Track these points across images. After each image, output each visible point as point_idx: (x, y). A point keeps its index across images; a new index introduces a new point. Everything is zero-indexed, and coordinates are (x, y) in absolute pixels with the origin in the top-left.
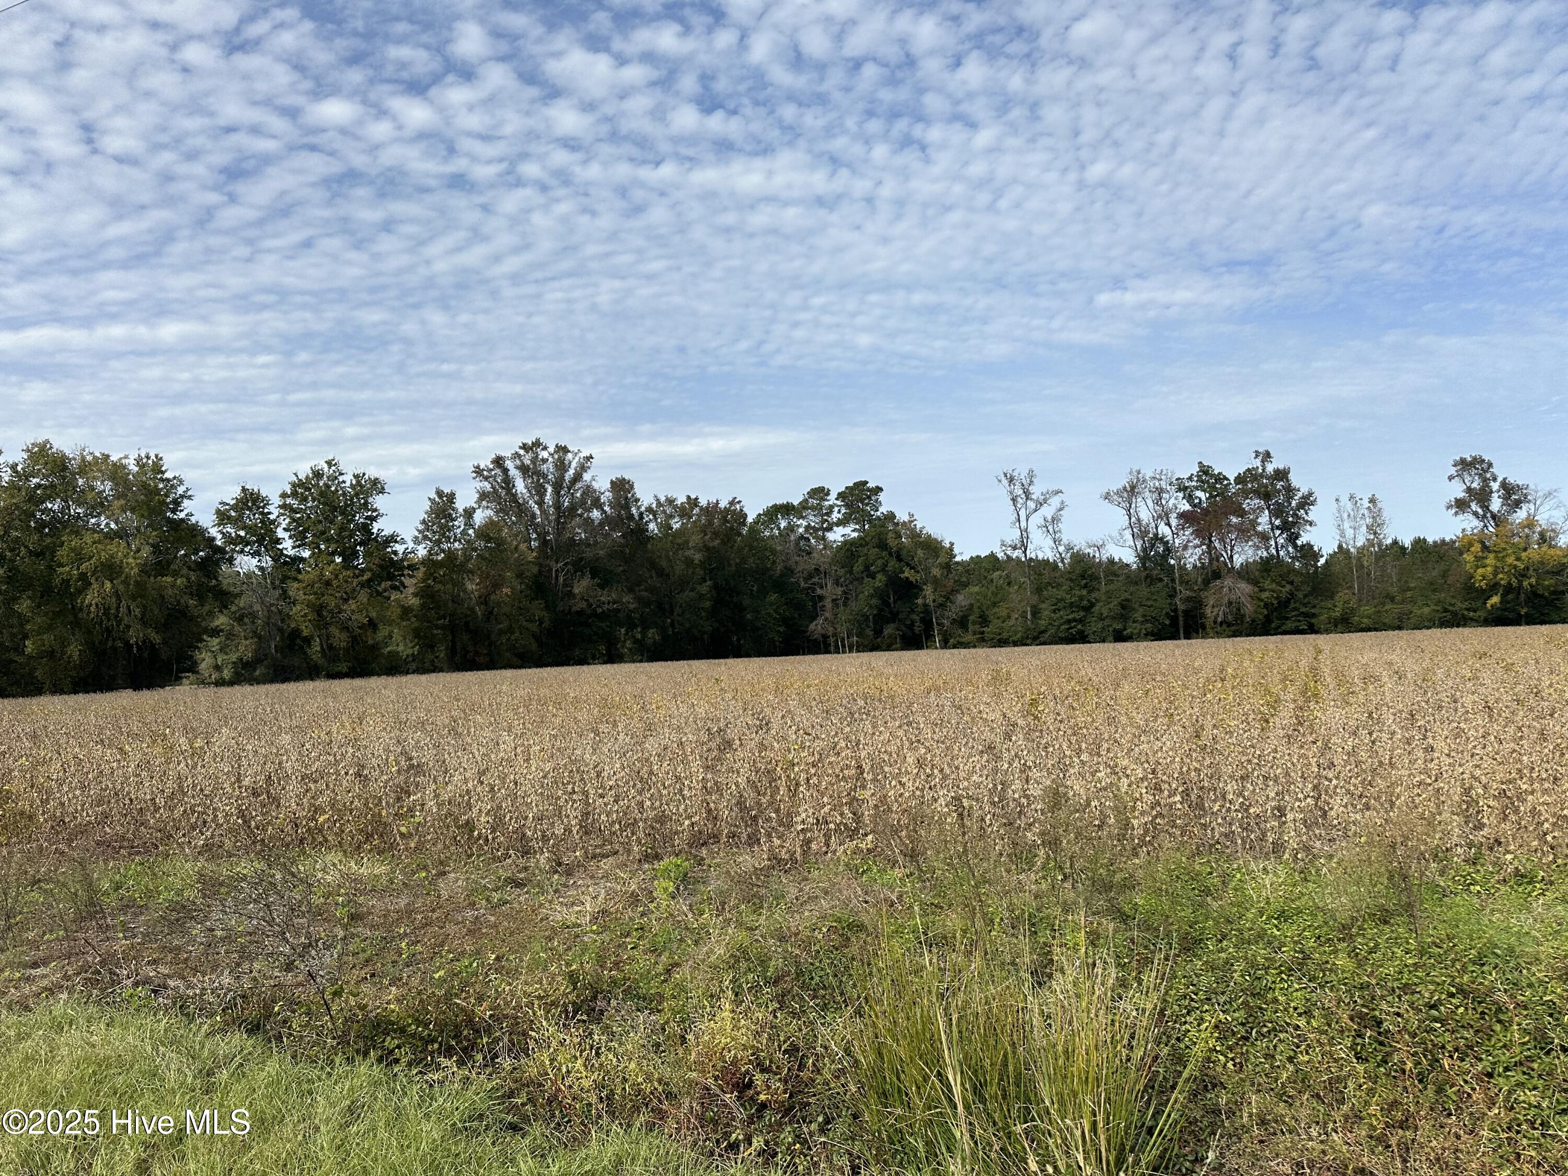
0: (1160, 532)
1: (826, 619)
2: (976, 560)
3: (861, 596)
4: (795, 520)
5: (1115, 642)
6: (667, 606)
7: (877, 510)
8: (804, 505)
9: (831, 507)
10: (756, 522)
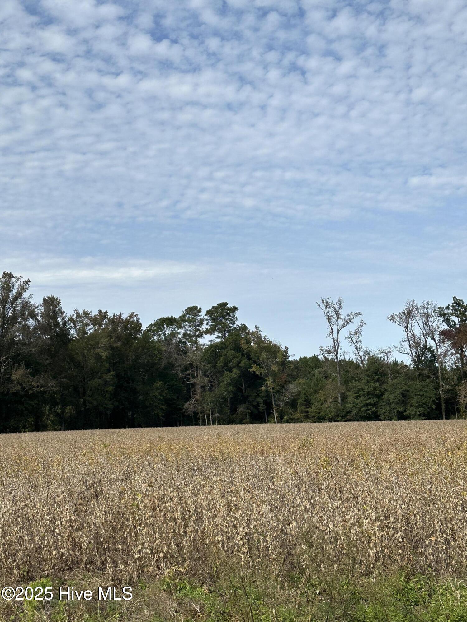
0: (428, 344)
1: (196, 400)
2: (304, 360)
3: (221, 384)
4: (176, 329)
5: (398, 420)
6: (81, 390)
7: (234, 323)
8: (183, 319)
9: (202, 321)
10: (149, 330)
